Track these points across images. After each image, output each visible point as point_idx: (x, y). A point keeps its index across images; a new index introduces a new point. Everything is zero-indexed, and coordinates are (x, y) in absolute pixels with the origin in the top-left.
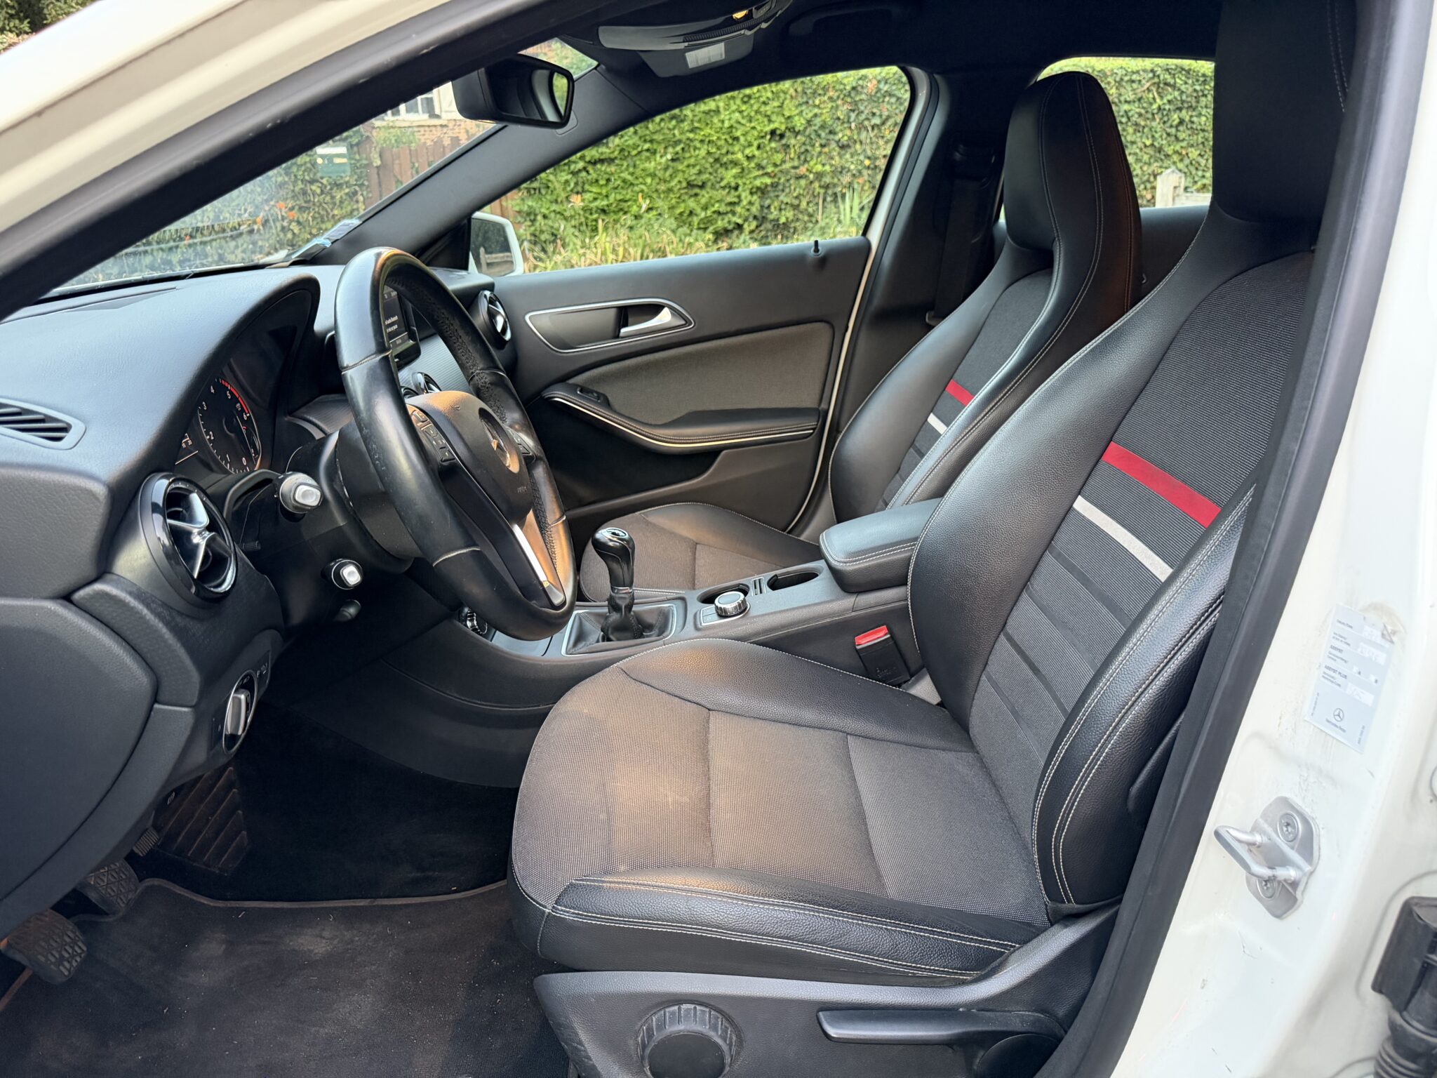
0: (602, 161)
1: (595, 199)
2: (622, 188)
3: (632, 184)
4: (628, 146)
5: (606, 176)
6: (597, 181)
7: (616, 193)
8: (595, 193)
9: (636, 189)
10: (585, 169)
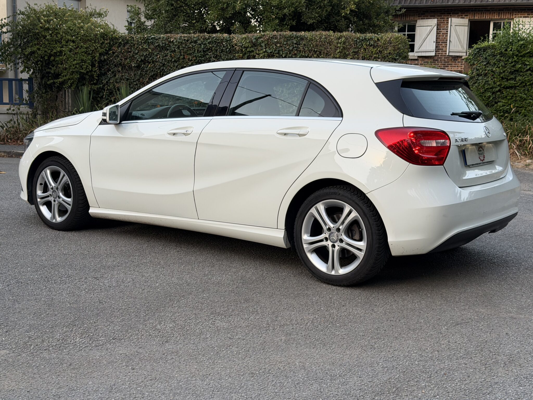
0: (511, 87)
1: (503, 106)
2: (520, 101)
3: (525, 99)
4: (525, 80)
5: (511, 95)
6: (506, 97)
7: (515, 104)
8: (504, 103)
9: (527, 102)
10: (499, 91)
